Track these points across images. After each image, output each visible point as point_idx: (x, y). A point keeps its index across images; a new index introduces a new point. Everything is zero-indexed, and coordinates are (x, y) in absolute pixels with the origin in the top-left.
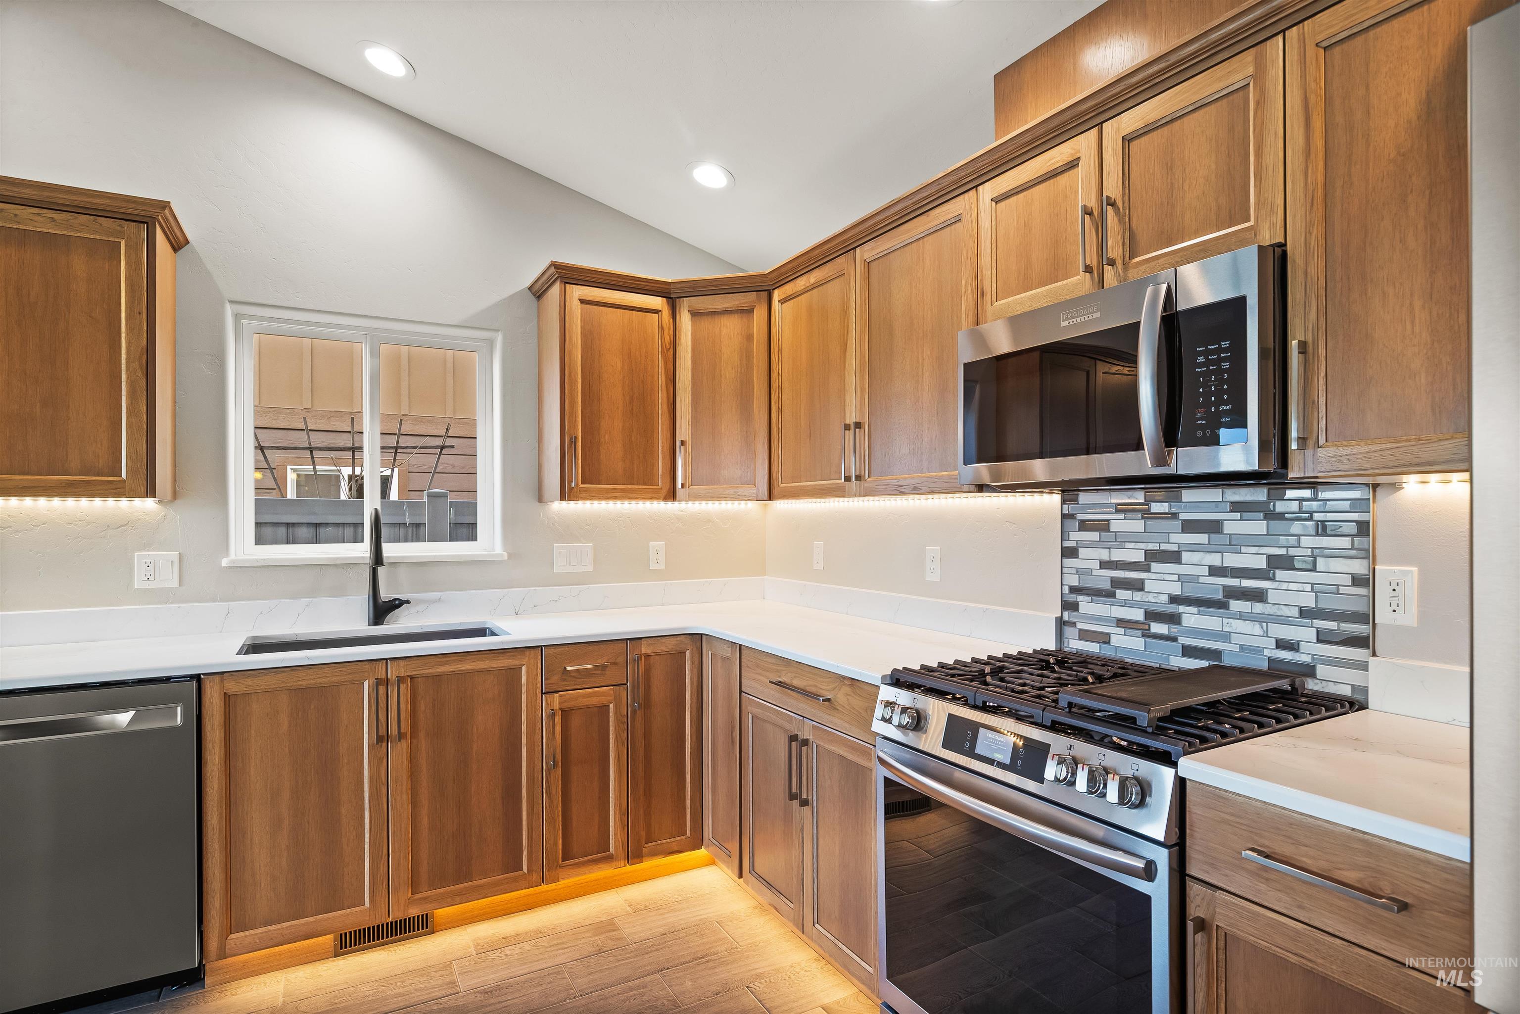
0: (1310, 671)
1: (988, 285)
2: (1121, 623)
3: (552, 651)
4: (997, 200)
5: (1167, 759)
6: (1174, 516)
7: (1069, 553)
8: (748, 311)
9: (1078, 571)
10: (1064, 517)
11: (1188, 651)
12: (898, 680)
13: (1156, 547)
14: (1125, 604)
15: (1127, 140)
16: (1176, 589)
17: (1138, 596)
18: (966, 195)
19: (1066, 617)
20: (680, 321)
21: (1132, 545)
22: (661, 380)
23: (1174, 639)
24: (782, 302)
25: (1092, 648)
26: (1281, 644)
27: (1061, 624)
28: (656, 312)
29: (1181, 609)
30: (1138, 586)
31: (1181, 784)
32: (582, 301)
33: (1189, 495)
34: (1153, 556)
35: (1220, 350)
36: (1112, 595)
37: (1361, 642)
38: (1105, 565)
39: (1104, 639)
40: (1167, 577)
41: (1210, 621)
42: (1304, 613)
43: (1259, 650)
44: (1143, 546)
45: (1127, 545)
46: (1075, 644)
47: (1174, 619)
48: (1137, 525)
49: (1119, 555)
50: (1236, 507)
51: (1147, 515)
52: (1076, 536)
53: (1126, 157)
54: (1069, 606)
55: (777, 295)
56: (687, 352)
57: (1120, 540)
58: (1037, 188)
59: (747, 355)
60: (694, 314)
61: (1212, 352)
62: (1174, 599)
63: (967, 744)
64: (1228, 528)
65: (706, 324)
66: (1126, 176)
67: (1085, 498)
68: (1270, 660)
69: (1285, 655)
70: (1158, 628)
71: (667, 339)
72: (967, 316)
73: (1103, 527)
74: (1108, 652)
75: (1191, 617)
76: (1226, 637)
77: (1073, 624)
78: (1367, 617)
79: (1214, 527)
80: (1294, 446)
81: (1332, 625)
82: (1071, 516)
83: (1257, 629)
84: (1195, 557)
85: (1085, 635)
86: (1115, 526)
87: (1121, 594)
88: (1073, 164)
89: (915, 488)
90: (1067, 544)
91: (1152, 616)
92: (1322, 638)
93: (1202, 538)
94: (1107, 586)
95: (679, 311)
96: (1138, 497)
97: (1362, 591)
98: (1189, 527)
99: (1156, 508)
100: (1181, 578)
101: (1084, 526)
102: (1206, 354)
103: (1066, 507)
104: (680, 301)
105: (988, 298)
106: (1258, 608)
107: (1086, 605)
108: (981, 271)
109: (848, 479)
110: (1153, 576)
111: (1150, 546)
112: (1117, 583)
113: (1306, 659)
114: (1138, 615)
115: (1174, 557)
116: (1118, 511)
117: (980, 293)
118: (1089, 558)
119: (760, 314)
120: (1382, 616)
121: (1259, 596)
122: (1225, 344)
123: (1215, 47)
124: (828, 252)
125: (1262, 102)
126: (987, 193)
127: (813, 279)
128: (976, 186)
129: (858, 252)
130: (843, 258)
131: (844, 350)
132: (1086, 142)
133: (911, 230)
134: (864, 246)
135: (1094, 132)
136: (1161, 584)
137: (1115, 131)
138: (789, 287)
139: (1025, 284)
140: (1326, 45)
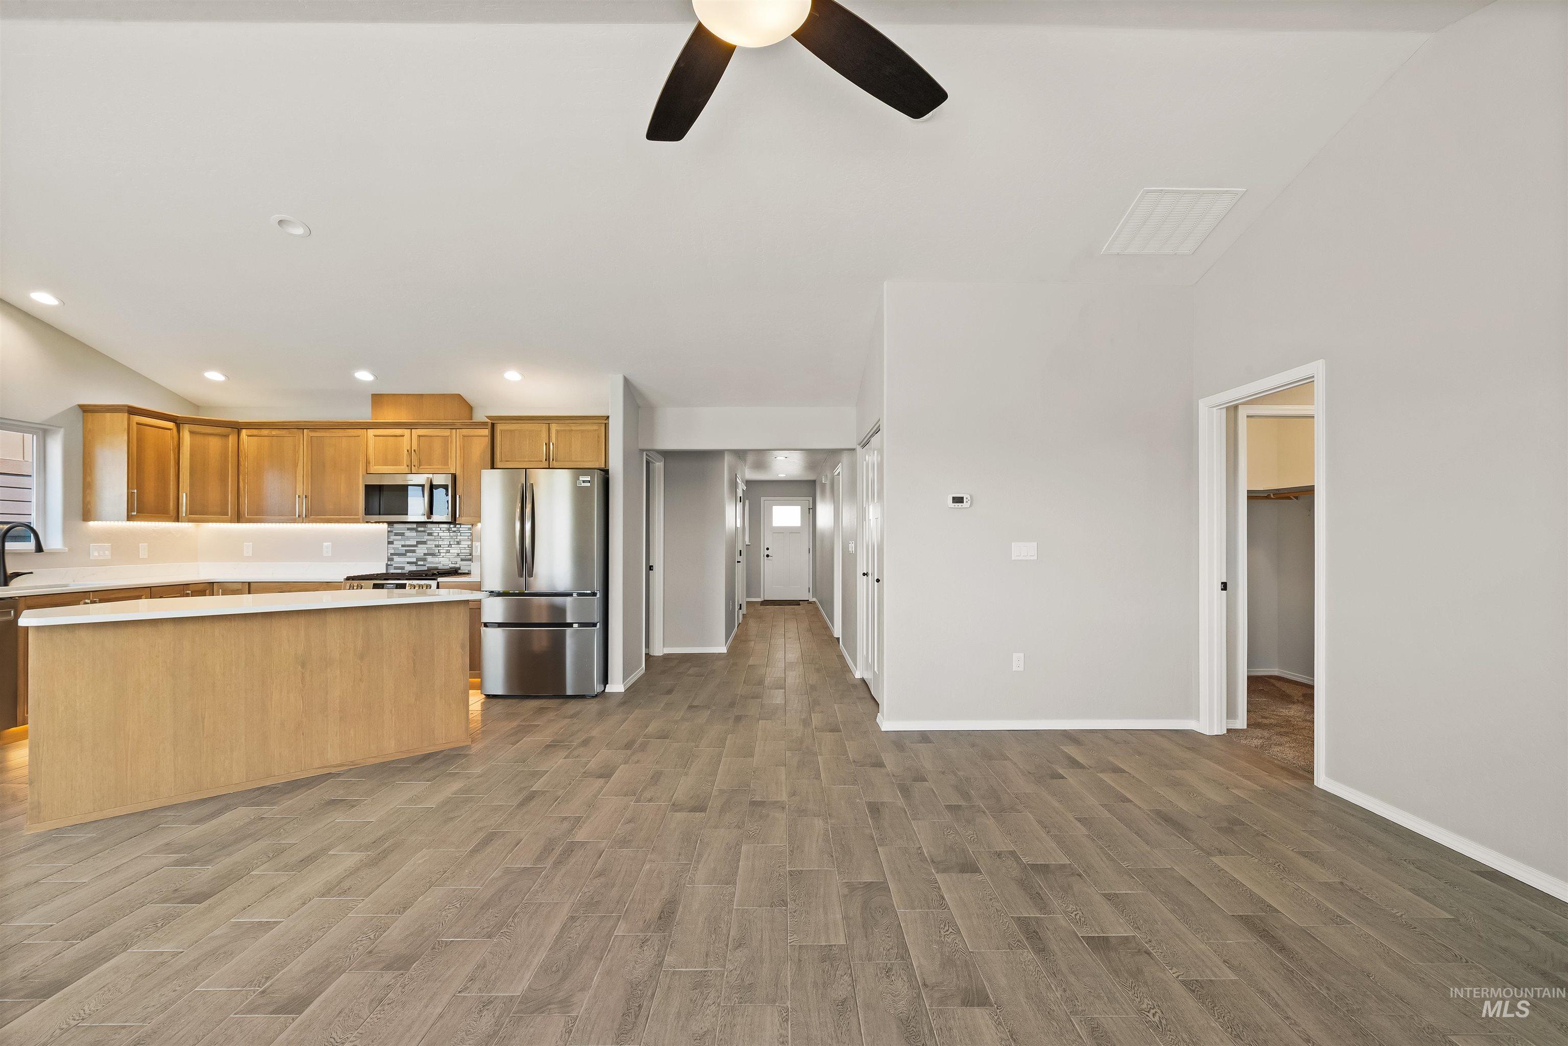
0: (459, 568)
1: (372, 461)
2: (408, 563)
3: (155, 588)
4: (375, 436)
5: (434, 579)
6: (424, 531)
7: (390, 543)
8: (227, 436)
9: (393, 548)
10: (388, 531)
12: (348, 579)
13: (420, 540)
14: (409, 557)
15: (419, 436)
16: (425, 551)
17: (414, 554)
18: (362, 430)
19: (389, 563)
20: (183, 435)
21: (412, 540)
22: (172, 463)
23: (425, 565)
24: (248, 436)
25: (399, 571)
27: (387, 565)
28: (170, 429)
29: (427, 557)
30: (414, 551)
31: (438, 583)
32: (138, 424)
34: (418, 543)
37: (470, 560)
38: (403, 546)
39: (403, 568)
40: (423, 548)
41: (435, 559)
42: (458, 555)
44: (415, 540)
45: (410, 540)
46: (392, 571)
47: (424, 560)
48: (414, 534)
49: (408, 543)
50: (442, 529)
51: (417, 531)
52: (392, 538)
53: (419, 441)
54: (390, 559)
55: (244, 432)
56: (188, 451)
57: (408, 538)
58: (389, 437)
59: (224, 455)
60: (191, 432)
62: (425, 554)
64: (440, 535)
65: (199, 439)
66: (419, 445)
67: (396, 526)
68: (448, 565)
69: (452, 565)
70: (419, 563)
71: (176, 443)
72: (363, 469)
73: (402, 534)
74: (404, 571)
75: (430, 559)
76: (438, 563)
77: (392, 565)
78: (471, 554)
79: (436, 535)
80: (458, 516)
81: (464, 556)
82: (392, 532)
83: (446, 560)
84: (431, 542)
85: (396, 568)
86: (406, 534)
87: (408, 554)
88: (403, 436)
89: (337, 521)
90: (389, 540)
91: (418, 560)
92: (461, 560)
93: (433, 537)
94: (403, 552)
95: (183, 429)
96: (414, 526)
97: (470, 548)
98: (429, 534)
99: (420, 529)
100: (427, 548)
101: (396, 534)
103: (389, 528)
104: (183, 426)
105: (370, 464)
106: (447, 554)
107: (396, 558)
108: (369, 455)
109: (299, 516)
110: (419, 548)
111: (418, 540)
112: (407, 551)
113: (456, 565)
114: (414, 560)
115: (424, 543)
116: (408, 530)
117: (368, 463)
118: (398, 544)
119: (232, 439)
120: (475, 553)
121: (447, 551)
123: (442, 425)
124: (286, 425)
125: (451, 442)
126: (371, 432)
127: (274, 432)
128: (367, 429)
129: (305, 430)
130: (296, 430)
131: (295, 465)
132: (406, 432)
133: (335, 432)
134: (309, 430)
135: (410, 430)
136: (421, 550)
137: (416, 432)
138: (255, 432)
139: (385, 463)
140: (464, 436)
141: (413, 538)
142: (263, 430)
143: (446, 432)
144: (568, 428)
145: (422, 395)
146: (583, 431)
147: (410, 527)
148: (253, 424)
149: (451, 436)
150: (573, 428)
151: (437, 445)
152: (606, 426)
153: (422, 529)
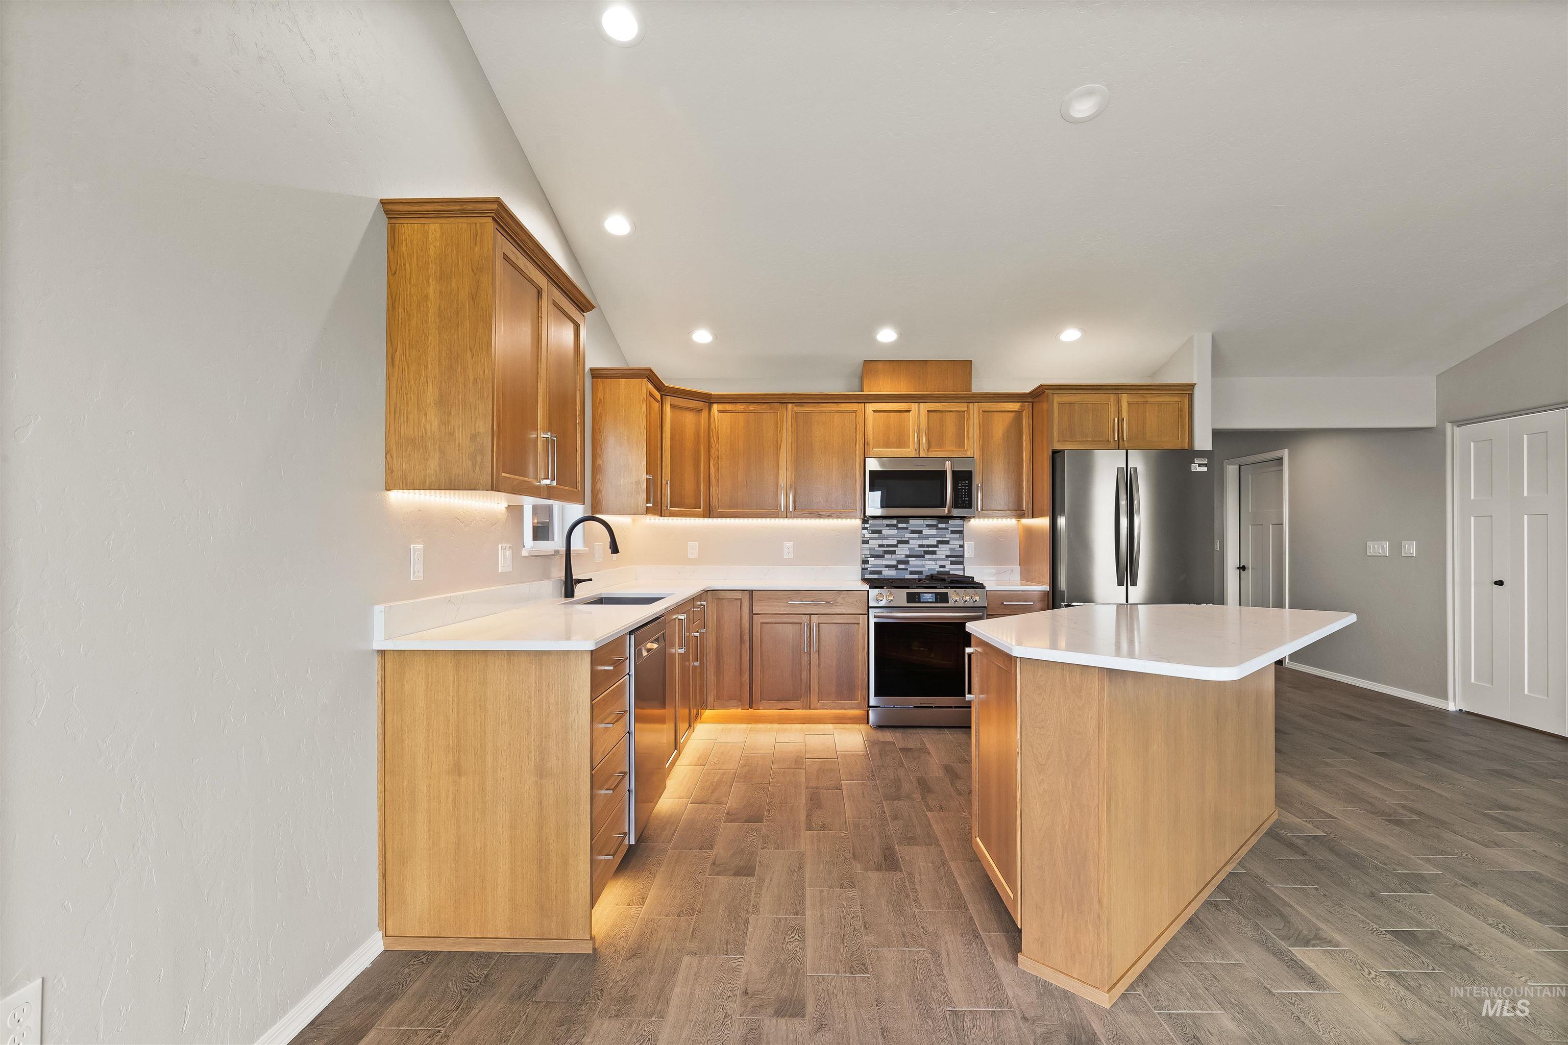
1: (871, 442)
2: (887, 566)
4: (874, 411)
6: (907, 528)
7: (865, 542)
8: (700, 411)
9: (869, 549)
10: (863, 529)
11: (912, 573)
13: (900, 539)
14: (887, 559)
15: (930, 412)
16: (908, 553)
17: (893, 556)
18: (859, 404)
19: (865, 566)
20: (665, 410)
21: (891, 538)
22: (659, 443)
23: (907, 569)
24: (720, 412)
25: (876, 576)
26: (941, 566)
27: (863, 569)
28: (658, 402)
29: (909, 559)
30: (894, 552)
32: (648, 393)
33: (912, 522)
34: (899, 542)
35: (965, 483)
36: (884, 557)
37: (961, 563)
38: (880, 546)
39: (880, 573)
40: (904, 549)
41: (919, 562)
42: (948, 556)
43: (934, 569)
44: (895, 539)
45: (889, 538)
47: (907, 563)
48: (893, 531)
49: (886, 542)
50: (928, 526)
51: (898, 528)
52: (868, 536)
53: (929, 417)
54: (865, 562)
55: (715, 407)
56: (668, 428)
57: (887, 537)
58: (893, 413)
59: (697, 435)
61: (963, 483)
62: (907, 556)
63: (917, 600)
64: (924, 532)
65: (678, 414)
66: (929, 422)
67: (871, 521)
68: (938, 571)
69: (942, 569)
70: (900, 566)
71: (660, 419)
72: (859, 450)
73: (879, 532)
74: (881, 577)
75: (912, 561)
76: (924, 566)
77: (868, 569)
78: (962, 556)
79: (920, 532)
80: (979, 510)
81: (954, 559)
82: (865, 528)
83: (934, 563)
84: (914, 542)
85: (872, 573)
86: (884, 532)
87: (886, 556)
88: (909, 411)
89: (829, 516)
90: (864, 539)
91: (899, 562)
92: (952, 563)
93: (917, 536)
94: (881, 554)
95: (665, 403)
96: (894, 522)
97: (961, 549)
98: (913, 532)
99: (900, 526)
100: (910, 549)
101: (872, 532)
102: (962, 483)
103: (863, 525)
104: (665, 397)
105: (870, 446)
106: (934, 556)
107: (872, 561)
108: (867, 436)
109: (784, 510)
110: (899, 549)
111: (898, 539)
112: (885, 552)
113: (948, 570)
114: (894, 563)
115: (905, 542)
116: (886, 527)
117: (866, 443)
118: (874, 544)
119: (705, 414)
120: (966, 556)
121: (934, 553)
122: (967, 482)
123: (958, 398)
124: (768, 399)
125: (968, 419)
126: (871, 407)
127: (752, 408)
128: (865, 403)
129: (790, 405)
130: (778, 405)
131: (778, 448)
132: (914, 406)
133: (826, 407)
134: (794, 404)
135: (917, 404)
136: (902, 551)
137: (924, 407)
138: (728, 407)
139: (887, 445)
140: (983, 411)
141: (892, 536)
142: (738, 405)
143: (962, 407)
144: (1141, 400)
145: (925, 362)
146: (1160, 404)
147: (889, 523)
148: (727, 397)
149: (968, 411)
150: (1149, 400)
151: (950, 423)
152: (1191, 397)
153: (904, 525)
